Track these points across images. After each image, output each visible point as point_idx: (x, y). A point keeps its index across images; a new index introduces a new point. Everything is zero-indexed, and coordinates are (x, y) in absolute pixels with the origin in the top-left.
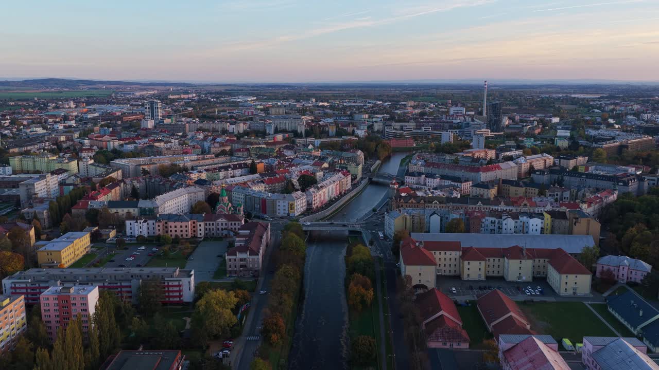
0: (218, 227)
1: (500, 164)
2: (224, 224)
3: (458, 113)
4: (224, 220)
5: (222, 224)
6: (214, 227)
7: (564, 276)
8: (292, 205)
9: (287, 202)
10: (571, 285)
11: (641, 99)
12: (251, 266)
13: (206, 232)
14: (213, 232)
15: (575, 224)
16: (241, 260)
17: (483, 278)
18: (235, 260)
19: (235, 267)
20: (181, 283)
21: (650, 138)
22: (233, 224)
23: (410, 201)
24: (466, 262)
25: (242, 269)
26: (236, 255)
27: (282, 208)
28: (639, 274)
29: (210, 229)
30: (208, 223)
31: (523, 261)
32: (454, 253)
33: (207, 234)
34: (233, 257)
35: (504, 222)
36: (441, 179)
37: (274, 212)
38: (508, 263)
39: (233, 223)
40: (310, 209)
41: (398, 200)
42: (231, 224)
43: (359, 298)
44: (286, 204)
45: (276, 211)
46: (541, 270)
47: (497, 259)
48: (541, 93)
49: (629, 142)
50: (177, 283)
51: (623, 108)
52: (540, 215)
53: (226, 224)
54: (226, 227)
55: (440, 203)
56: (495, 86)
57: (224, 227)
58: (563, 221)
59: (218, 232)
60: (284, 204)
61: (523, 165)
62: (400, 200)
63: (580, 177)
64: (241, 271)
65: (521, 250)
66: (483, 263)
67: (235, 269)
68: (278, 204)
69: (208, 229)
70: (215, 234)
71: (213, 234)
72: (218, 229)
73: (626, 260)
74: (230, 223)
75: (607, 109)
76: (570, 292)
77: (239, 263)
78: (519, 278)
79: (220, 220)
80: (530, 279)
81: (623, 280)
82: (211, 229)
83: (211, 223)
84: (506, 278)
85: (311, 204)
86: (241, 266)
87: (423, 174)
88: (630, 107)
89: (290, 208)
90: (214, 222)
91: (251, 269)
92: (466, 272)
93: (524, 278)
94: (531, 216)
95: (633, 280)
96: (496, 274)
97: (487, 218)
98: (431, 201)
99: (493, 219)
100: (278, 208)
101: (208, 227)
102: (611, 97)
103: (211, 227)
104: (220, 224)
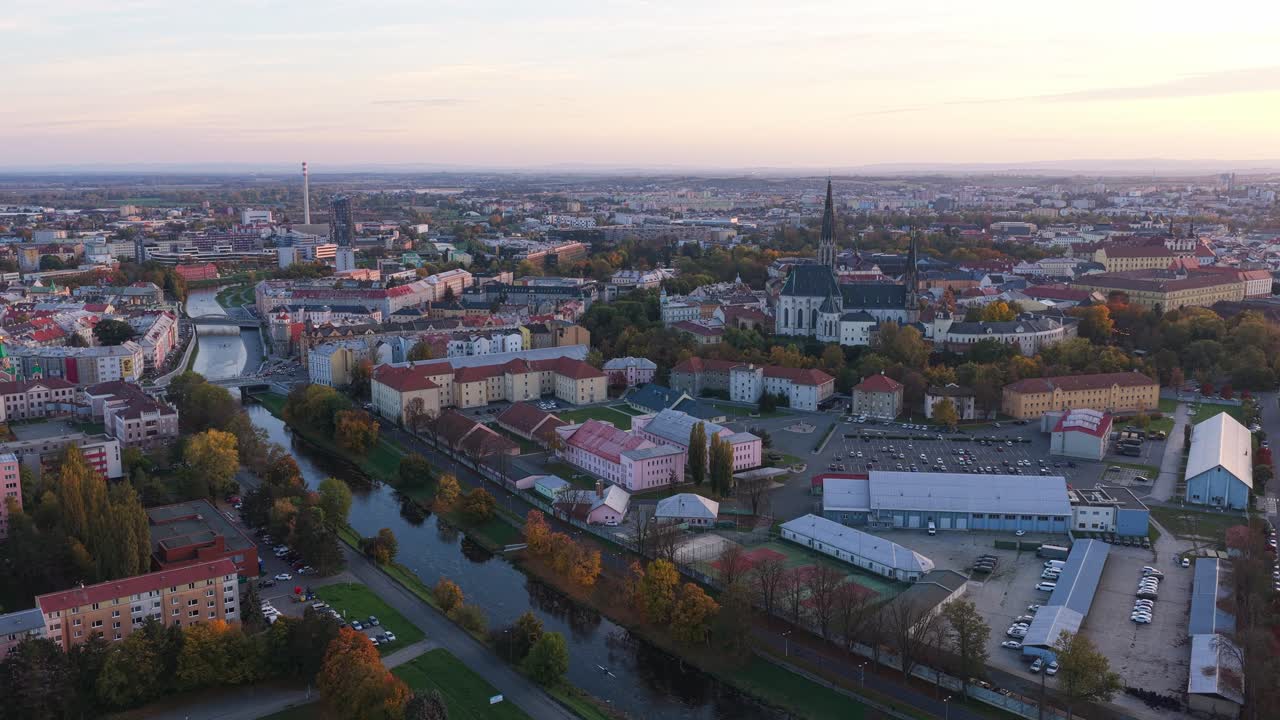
0: (31, 401)
1: (409, 285)
2: (43, 395)
3: (258, 221)
4: (42, 388)
5: (39, 396)
6: (24, 402)
7: (579, 381)
8: (126, 363)
9: (117, 358)
10: (587, 391)
11: (525, 195)
12: (164, 431)
13: (9, 412)
14: (22, 411)
15: (561, 335)
16: (148, 423)
17: (485, 403)
18: (138, 425)
19: (139, 435)
20: (103, 451)
21: (579, 244)
22: (60, 393)
23: (332, 334)
24: (464, 385)
25: (150, 437)
26: (139, 417)
27: (108, 369)
28: (647, 372)
29: (15, 406)
30: (11, 396)
31: (529, 374)
32: (445, 377)
33: (10, 416)
34: (136, 421)
35: (476, 344)
36: (333, 311)
37: (95, 376)
38: (512, 380)
39: (60, 391)
40: (149, 369)
41: (313, 335)
42: (57, 394)
43: (360, 436)
44: (117, 362)
45: (97, 376)
46: (547, 385)
47: (496, 378)
48: (359, 187)
49: (557, 250)
50: (96, 452)
51: (510, 209)
52: (517, 331)
53: (47, 395)
54: (47, 399)
55: (375, 332)
56: (261, 176)
57: (43, 399)
58: (545, 336)
59: (32, 409)
60: (112, 362)
61: (437, 287)
62: (316, 335)
63: (528, 292)
64: (148, 441)
65: (524, 362)
66: (483, 383)
67: (139, 439)
68: (100, 363)
69: (12, 408)
70: (26, 415)
71: (23, 414)
72: (32, 405)
73: (632, 361)
74: (54, 391)
75: (487, 210)
76: (587, 400)
77: (144, 429)
78: (527, 396)
79: (35, 389)
80: (538, 397)
81: (632, 383)
82: (19, 406)
83: (18, 395)
84: (510, 399)
85: (152, 361)
86: (149, 433)
87: (300, 307)
88: (521, 207)
89: (123, 368)
90: (24, 394)
91: (164, 437)
92: (465, 398)
93: (532, 396)
94: (507, 332)
95: (642, 381)
96: (497, 398)
97: (451, 342)
98: (362, 330)
99: (459, 343)
100: (100, 370)
101: (11, 403)
102: (480, 193)
103: (18, 402)
104: (35, 396)
